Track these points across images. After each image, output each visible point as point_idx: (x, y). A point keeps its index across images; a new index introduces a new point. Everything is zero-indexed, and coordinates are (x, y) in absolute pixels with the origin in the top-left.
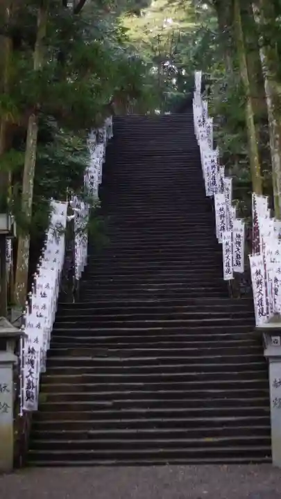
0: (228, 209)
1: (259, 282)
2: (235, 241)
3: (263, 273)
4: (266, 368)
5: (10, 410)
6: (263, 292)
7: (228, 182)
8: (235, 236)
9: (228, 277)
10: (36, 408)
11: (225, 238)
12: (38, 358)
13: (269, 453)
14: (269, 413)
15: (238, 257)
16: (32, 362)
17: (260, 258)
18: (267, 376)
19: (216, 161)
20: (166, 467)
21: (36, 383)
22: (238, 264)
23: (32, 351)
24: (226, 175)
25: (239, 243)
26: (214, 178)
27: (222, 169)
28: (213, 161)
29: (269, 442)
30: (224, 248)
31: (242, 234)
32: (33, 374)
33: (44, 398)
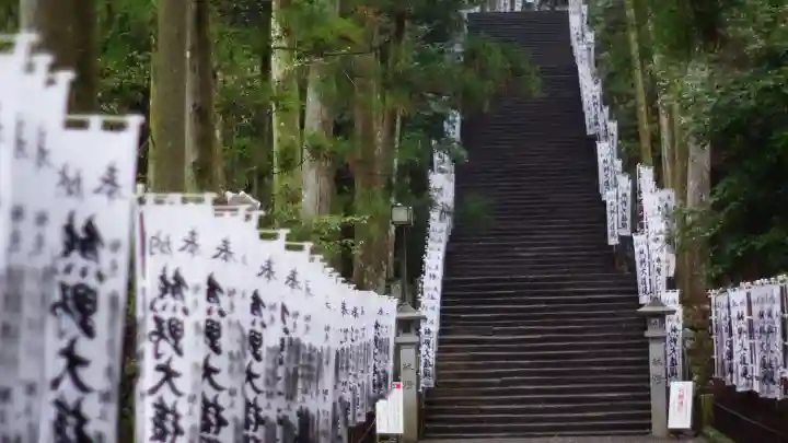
0: (612, 162)
1: (643, 262)
2: (620, 201)
3: (646, 252)
4: (646, 345)
5: (414, 387)
6: (647, 271)
7: (613, 126)
8: (620, 196)
9: (613, 241)
10: (432, 386)
11: (609, 196)
12: (434, 339)
13: (650, 426)
14: (649, 390)
15: (624, 219)
16: (428, 343)
17: (644, 236)
18: (647, 354)
19: (598, 97)
20: (555, 438)
21: (432, 361)
22: (624, 226)
23: (428, 332)
24: (610, 118)
25: (625, 202)
26: (596, 117)
27: (606, 110)
28: (594, 97)
29: (649, 416)
30: (608, 209)
31: (629, 193)
32: (430, 353)
33: (438, 376)
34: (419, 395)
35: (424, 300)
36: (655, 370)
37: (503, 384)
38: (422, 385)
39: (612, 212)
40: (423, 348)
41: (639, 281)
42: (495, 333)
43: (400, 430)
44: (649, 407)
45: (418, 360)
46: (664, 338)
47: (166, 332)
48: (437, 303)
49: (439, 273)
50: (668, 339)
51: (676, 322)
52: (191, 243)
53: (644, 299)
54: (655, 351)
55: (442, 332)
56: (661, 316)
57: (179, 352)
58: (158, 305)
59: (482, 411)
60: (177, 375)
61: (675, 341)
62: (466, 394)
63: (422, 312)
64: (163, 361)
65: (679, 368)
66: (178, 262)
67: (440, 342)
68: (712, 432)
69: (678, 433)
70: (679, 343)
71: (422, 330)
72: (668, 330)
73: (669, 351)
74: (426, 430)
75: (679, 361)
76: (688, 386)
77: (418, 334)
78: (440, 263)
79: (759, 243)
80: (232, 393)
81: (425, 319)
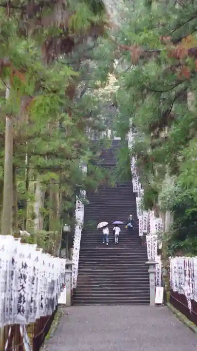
2: (144, 220)
3: (150, 242)
5: (70, 288)
7: (142, 191)
8: (144, 218)
10: (76, 287)
11: (140, 218)
12: (77, 271)
13: (149, 302)
15: (145, 226)
16: (75, 272)
21: (76, 279)
22: (145, 229)
23: (75, 268)
24: (141, 188)
27: (140, 185)
29: (149, 299)
30: (140, 223)
32: (75, 276)
33: (78, 284)
34: (71, 290)
35: (73, 257)
36: (152, 283)
37: (100, 287)
38: (72, 287)
39: (141, 224)
40: (73, 274)
41: (148, 252)
42: (97, 269)
43: (65, 302)
44: (149, 295)
45: (71, 279)
46: (155, 272)
47: (23, 277)
48: (78, 258)
49: (79, 248)
50: (156, 273)
51: (159, 266)
52: (30, 256)
53: (149, 258)
54: (152, 277)
55: (79, 268)
56: (154, 265)
57: (25, 282)
58: (21, 270)
59: (93, 296)
60: (25, 288)
61: (159, 273)
62: (87, 290)
63: (73, 262)
64: (22, 284)
65: (160, 283)
66: (26, 260)
67: (79, 271)
68: (169, 304)
69: (158, 305)
70: (160, 274)
71: (73, 268)
72: (156, 269)
73: (157, 276)
74: (74, 302)
75: (160, 280)
76: (162, 289)
77: (71, 269)
78: (79, 244)
79: (182, 244)
80: (28, 294)
81: (74, 264)
